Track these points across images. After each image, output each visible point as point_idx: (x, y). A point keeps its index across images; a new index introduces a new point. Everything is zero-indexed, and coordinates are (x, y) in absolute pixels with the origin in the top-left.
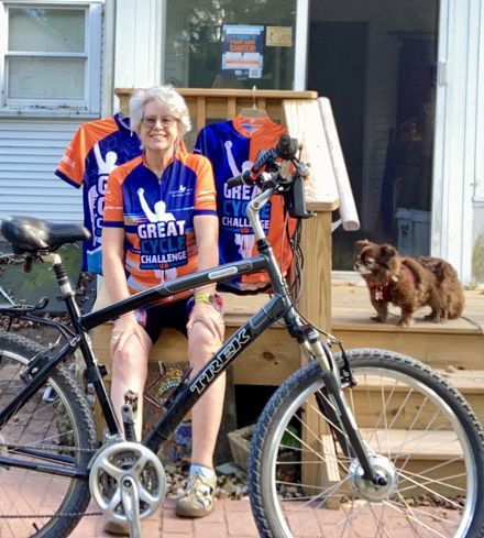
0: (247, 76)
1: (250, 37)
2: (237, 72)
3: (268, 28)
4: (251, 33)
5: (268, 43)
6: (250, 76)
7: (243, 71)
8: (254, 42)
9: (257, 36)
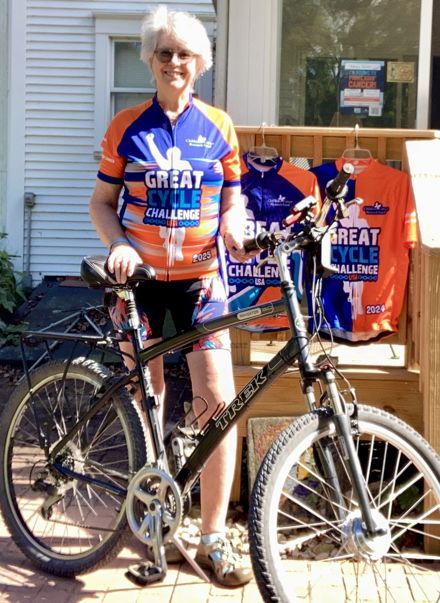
0: (367, 113)
1: (370, 72)
2: (356, 110)
3: (389, 63)
4: (371, 69)
5: (389, 79)
6: (370, 114)
7: (363, 108)
8: (374, 78)
9: (378, 72)
